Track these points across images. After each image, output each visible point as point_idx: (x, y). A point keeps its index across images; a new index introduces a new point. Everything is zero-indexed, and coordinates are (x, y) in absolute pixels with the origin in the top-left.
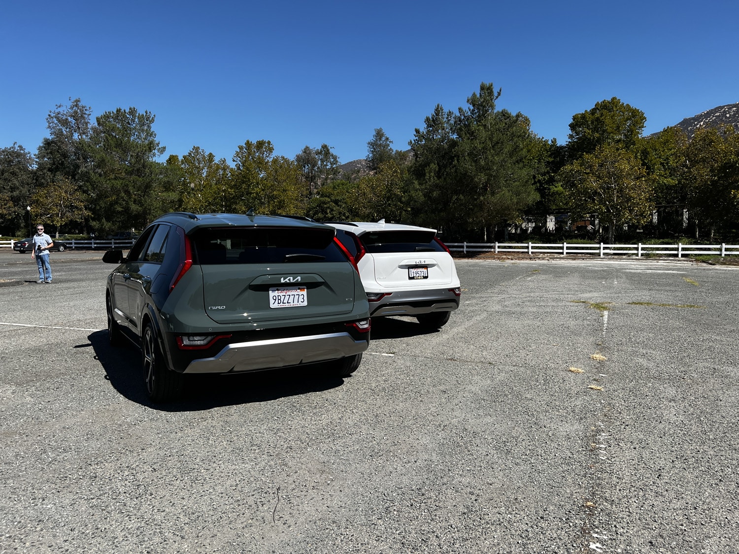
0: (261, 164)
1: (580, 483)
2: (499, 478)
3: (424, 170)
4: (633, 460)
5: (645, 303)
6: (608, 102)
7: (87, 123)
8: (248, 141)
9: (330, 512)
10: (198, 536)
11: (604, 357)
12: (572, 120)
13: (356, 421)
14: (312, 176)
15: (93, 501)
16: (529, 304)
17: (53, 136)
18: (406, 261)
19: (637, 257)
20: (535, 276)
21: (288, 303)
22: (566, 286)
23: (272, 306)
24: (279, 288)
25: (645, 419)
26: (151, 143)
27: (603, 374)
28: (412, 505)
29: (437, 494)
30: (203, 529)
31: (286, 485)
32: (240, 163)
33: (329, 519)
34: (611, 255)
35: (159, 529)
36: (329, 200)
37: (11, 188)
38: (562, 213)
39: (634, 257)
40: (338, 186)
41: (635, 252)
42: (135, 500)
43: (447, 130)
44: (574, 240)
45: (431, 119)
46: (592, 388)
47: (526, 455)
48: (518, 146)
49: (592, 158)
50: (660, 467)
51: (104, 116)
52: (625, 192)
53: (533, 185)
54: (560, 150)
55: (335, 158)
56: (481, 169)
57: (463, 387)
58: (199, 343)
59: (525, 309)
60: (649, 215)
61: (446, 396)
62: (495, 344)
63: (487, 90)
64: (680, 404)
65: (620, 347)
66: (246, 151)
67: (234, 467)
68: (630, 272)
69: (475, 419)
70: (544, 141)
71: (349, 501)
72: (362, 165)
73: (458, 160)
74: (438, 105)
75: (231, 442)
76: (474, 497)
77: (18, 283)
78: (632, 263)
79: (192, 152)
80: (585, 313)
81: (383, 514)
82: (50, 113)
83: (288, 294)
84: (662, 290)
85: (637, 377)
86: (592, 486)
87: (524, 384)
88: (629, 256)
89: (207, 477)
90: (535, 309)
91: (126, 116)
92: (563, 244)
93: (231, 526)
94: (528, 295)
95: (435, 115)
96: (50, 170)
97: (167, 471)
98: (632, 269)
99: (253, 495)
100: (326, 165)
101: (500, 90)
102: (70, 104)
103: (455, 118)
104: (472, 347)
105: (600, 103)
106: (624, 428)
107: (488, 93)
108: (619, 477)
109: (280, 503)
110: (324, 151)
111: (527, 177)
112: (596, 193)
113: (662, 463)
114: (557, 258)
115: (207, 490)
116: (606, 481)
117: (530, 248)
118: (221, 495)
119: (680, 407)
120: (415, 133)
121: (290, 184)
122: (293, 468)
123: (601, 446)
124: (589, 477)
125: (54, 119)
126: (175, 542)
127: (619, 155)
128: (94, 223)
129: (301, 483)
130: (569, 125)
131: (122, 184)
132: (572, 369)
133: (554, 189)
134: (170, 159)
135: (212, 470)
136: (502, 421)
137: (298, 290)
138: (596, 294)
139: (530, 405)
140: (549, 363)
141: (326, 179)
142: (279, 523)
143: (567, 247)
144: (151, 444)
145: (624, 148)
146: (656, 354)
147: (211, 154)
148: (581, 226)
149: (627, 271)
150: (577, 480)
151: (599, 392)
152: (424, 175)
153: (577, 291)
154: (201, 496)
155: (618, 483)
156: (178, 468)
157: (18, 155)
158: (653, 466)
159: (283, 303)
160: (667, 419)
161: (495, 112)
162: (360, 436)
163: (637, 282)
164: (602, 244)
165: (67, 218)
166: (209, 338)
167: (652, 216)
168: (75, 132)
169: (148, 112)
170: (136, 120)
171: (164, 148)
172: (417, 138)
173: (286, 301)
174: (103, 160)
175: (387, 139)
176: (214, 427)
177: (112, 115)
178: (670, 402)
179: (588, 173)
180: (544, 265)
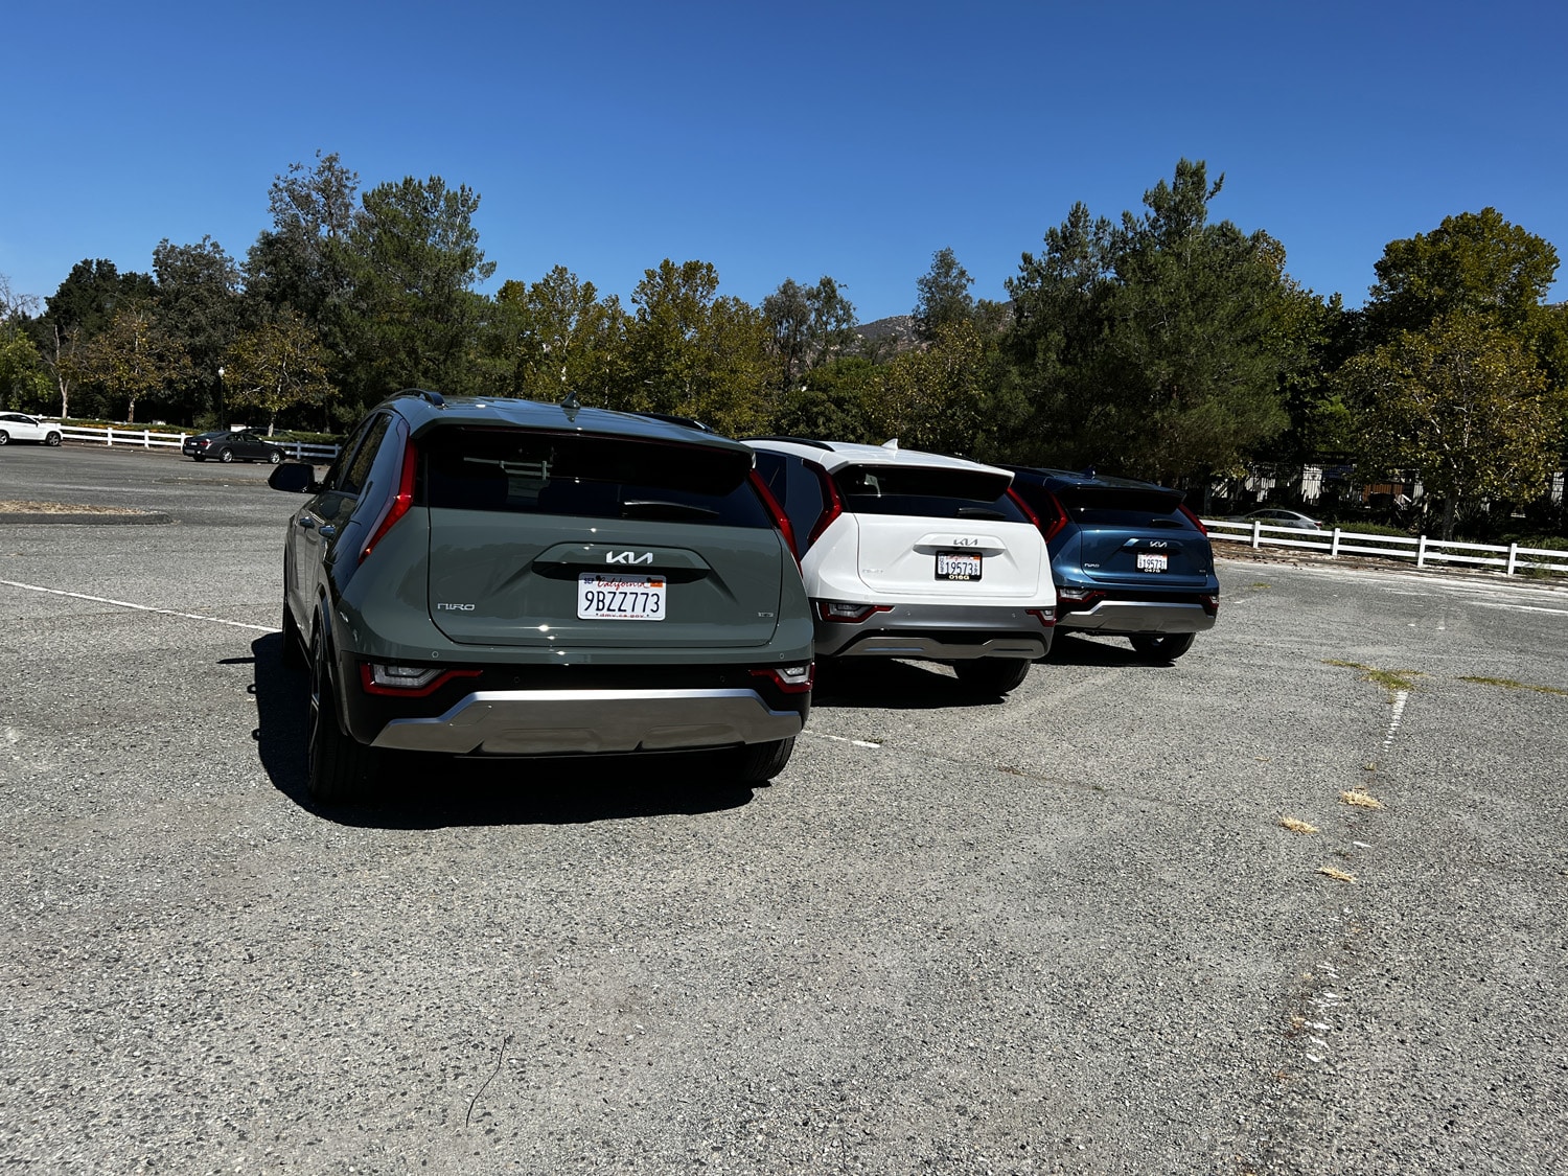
0: (689, 312)
1: (1242, 1120)
2: (1040, 1077)
3: (1035, 345)
4: (1392, 1073)
5: (1503, 682)
6: (1474, 217)
7: (347, 206)
8: (667, 262)
9: (607, 1115)
10: (277, 1138)
11: (1375, 801)
12: (1383, 255)
13: (744, 892)
14: (795, 345)
15: (87, 1016)
16: (1224, 658)
17: (279, 229)
18: (933, 536)
19: (1504, 575)
20: (1254, 598)
21: (620, 610)
22: (1321, 626)
23: (582, 614)
24: (602, 575)
25: (1444, 966)
26: (467, 252)
27: (1362, 841)
28: (805, 1124)
29: (876, 1101)
30: (298, 1120)
31: (529, 1031)
32: (646, 307)
33: (598, 1132)
34: (1443, 565)
35: (200, 1107)
36: (825, 397)
37: (191, 328)
38: (1342, 462)
39: (1497, 574)
40: (848, 369)
41: (1502, 562)
42: (177, 1027)
43: (1092, 261)
44: (1360, 525)
45: (1060, 235)
46: (1327, 875)
47: (1123, 1026)
48: (1250, 306)
49: (1420, 342)
50: (1458, 1100)
51: (379, 191)
52: (1492, 424)
53: (1276, 393)
54: (1347, 320)
55: (846, 308)
56: (1163, 352)
57: (1019, 838)
58: (409, 682)
59: (1215, 669)
60: (1543, 482)
61: (972, 854)
62: (1121, 743)
63: (1191, 176)
64: (1541, 938)
65: (1419, 780)
66: (660, 282)
67: (428, 972)
68: (1482, 607)
69: (1024, 920)
70: (1314, 299)
71: (660, 1091)
72: (906, 328)
73: (1111, 327)
74: (1078, 205)
75: (445, 910)
76: (962, 1121)
77: (161, 519)
78: (1491, 586)
79: (551, 277)
80: (1352, 691)
81: (729, 1137)
82: (276, 181)
83: (621, 589)
84: (1549, 654)
85: (1446, 859)
86: (1270, 1132)
87: (1166, 845)
88: (1485, 571)
89: (359, 990)
90: (1235, 672)
91: (422, 194)
92: (1333, 530)
93: (363, 1122)
94: (1228, 637)
95: (1069, 225)
96: (268, 297)
97: (277, 964)
98: (1486, 601)
99: (446, 1048)
100: (826, 323)
101: (1221, 180)
102: (317, 164)
103: (1113, 235)
104: (1065, 745)
105: (1453, 218)
106: (1387, 985)
107: (1193, 183)
108: (1345, 1113)
109: (499, 1077)
110: (826, 292)
111: (1264, 377)
112: (1422, 422)
113: (1465, 1088)
114: (1316, 561)
115: (346, 1024)
116: (1309, 1121)
117: (1257, 533)
118: (371, 1039)
119: (1539, 945)
120: (1022, 263)
121: (745, 358)
122: (559, 993)
123: (1316, 1027)
124: (1269, 1105)
125: (285, 194)
126: (221, 1144)
127: (1486, 340)
128: (342, 410)
129: (566, 1031)
130: (1376, 266)
131: (401, 334)
132: (1289, 821)
133: (1325, 407)
134: (505, 289)
135: (376, 975)
136: (1088, 931)
137: (646, 585)
138: (1387, 650)
139: (1166, 900)
140: (1237, 800)
141: (824, 353)
142: (477, 1129)
143: (1341, 539)
144: (269, 895)
145: (1501, 325)
146: (1506, 805)
147: (589, 284)
148: (1382, 496)
149: (1474, 603)
150: (1235, 1108)
151: (1342, 886)
152: (1034, 354)
153: (1343, 639)
154: (326, 1036)
155: (1339, 1130)
156: (304, 961)
157: (210, 262)
158: (1439, 1096)
159: (609, 610)
160: (1502, 974)
161: (1204, 228)
162: (741, 931)
163: (1492, 631)
164: (1424, 537)
165: (292, 396)
166: (431, 674)
167: (1551, 485)
168: (324, 222)
169: (467, 189)
170: (441, 203)
171: (494, 265)
172: (1025, 274)
173: (615, 606)
174: (370, 283)
175: (962, 273)
176: (421, 871)
177: (394, 190)
178: (1517, 929)
179: (1409, 376)
180: (1283, 573)
